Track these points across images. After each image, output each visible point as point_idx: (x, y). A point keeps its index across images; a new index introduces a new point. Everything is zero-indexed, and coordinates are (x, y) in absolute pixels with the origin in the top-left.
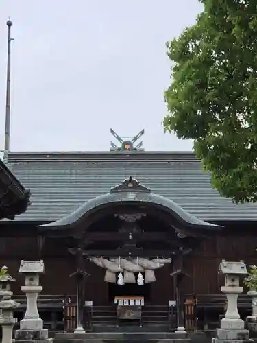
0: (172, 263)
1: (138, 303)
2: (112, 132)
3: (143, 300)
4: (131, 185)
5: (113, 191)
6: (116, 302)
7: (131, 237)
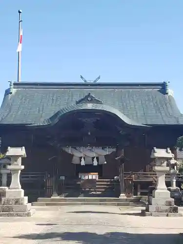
0: (117, 151)
1: (94, 177)
2: (82, 77)
3: (97, 176)
4: (89, 99)
5: (77, 103)
6: (80, 177)
7: (89, 133)
